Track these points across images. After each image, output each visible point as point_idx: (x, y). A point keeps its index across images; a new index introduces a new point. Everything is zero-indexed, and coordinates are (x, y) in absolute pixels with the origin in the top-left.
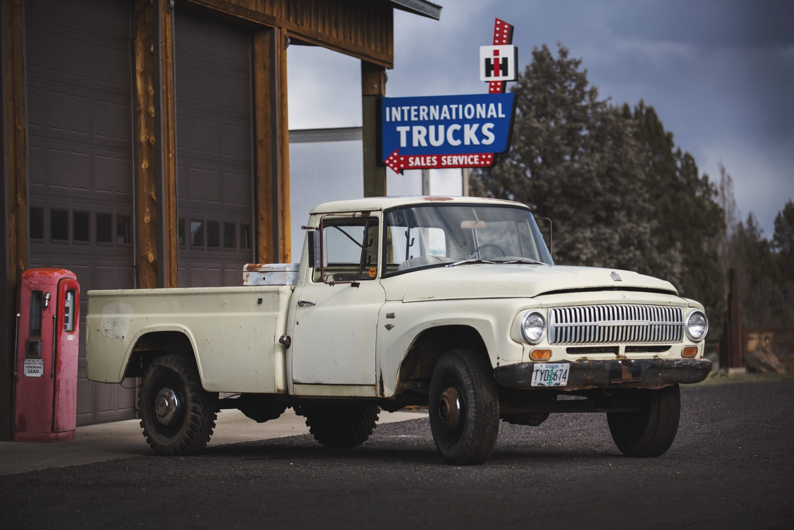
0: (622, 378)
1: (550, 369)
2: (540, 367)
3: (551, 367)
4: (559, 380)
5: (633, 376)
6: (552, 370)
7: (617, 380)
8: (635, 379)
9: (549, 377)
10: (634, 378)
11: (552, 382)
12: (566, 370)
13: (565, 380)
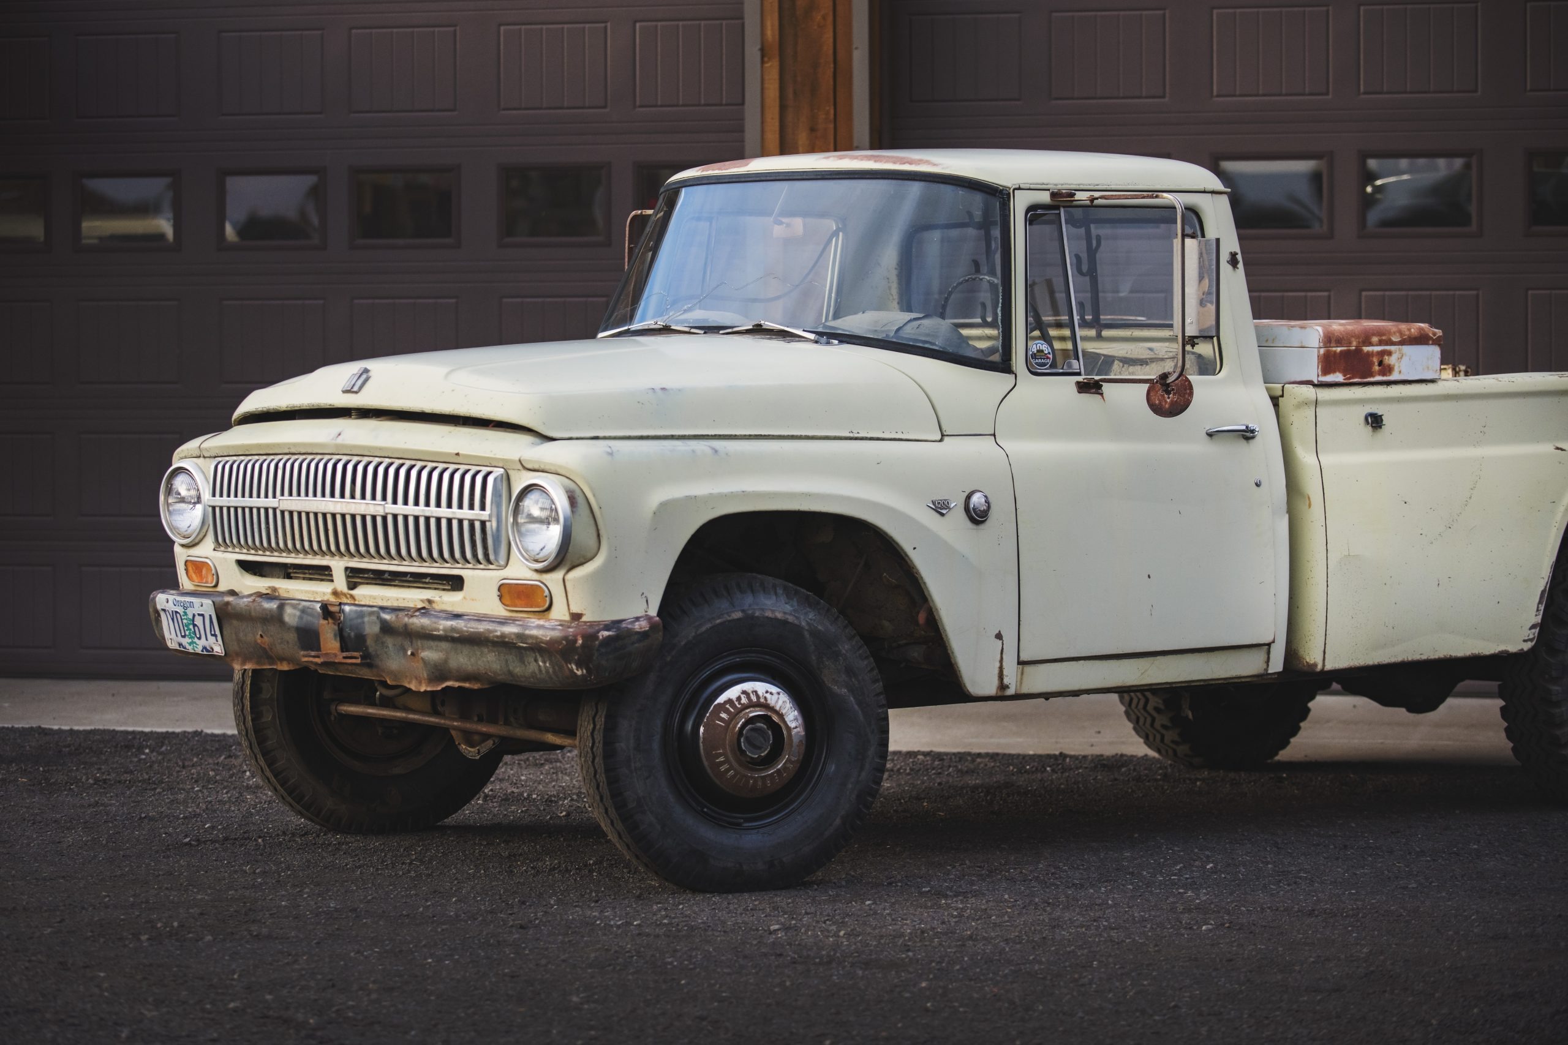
0: (319, 649)
1: (180, 610)
2: (165, 603)
3: (182, 604)
4: (207, 640)
5: (343, 649)
6: (186, 614)
7: (313, 653)
8: (345, 658)
9: (186, 628)
10: (345, 654)
11: (195, 643)
12: (210, 616)
13: (217, 641)
